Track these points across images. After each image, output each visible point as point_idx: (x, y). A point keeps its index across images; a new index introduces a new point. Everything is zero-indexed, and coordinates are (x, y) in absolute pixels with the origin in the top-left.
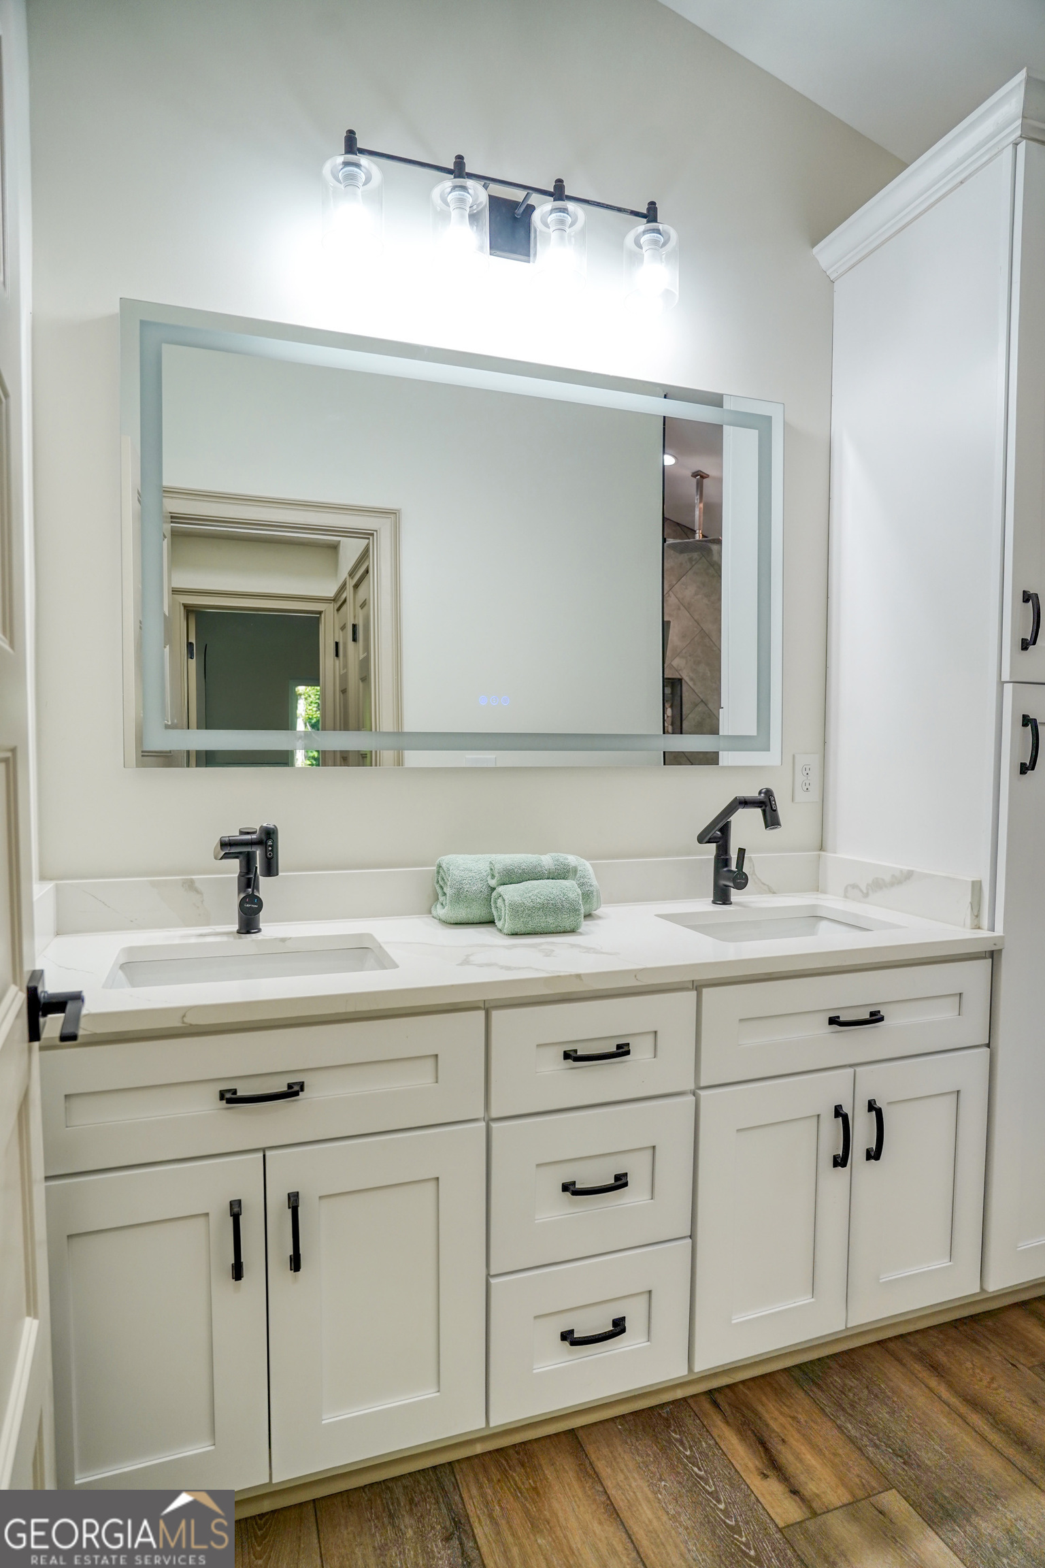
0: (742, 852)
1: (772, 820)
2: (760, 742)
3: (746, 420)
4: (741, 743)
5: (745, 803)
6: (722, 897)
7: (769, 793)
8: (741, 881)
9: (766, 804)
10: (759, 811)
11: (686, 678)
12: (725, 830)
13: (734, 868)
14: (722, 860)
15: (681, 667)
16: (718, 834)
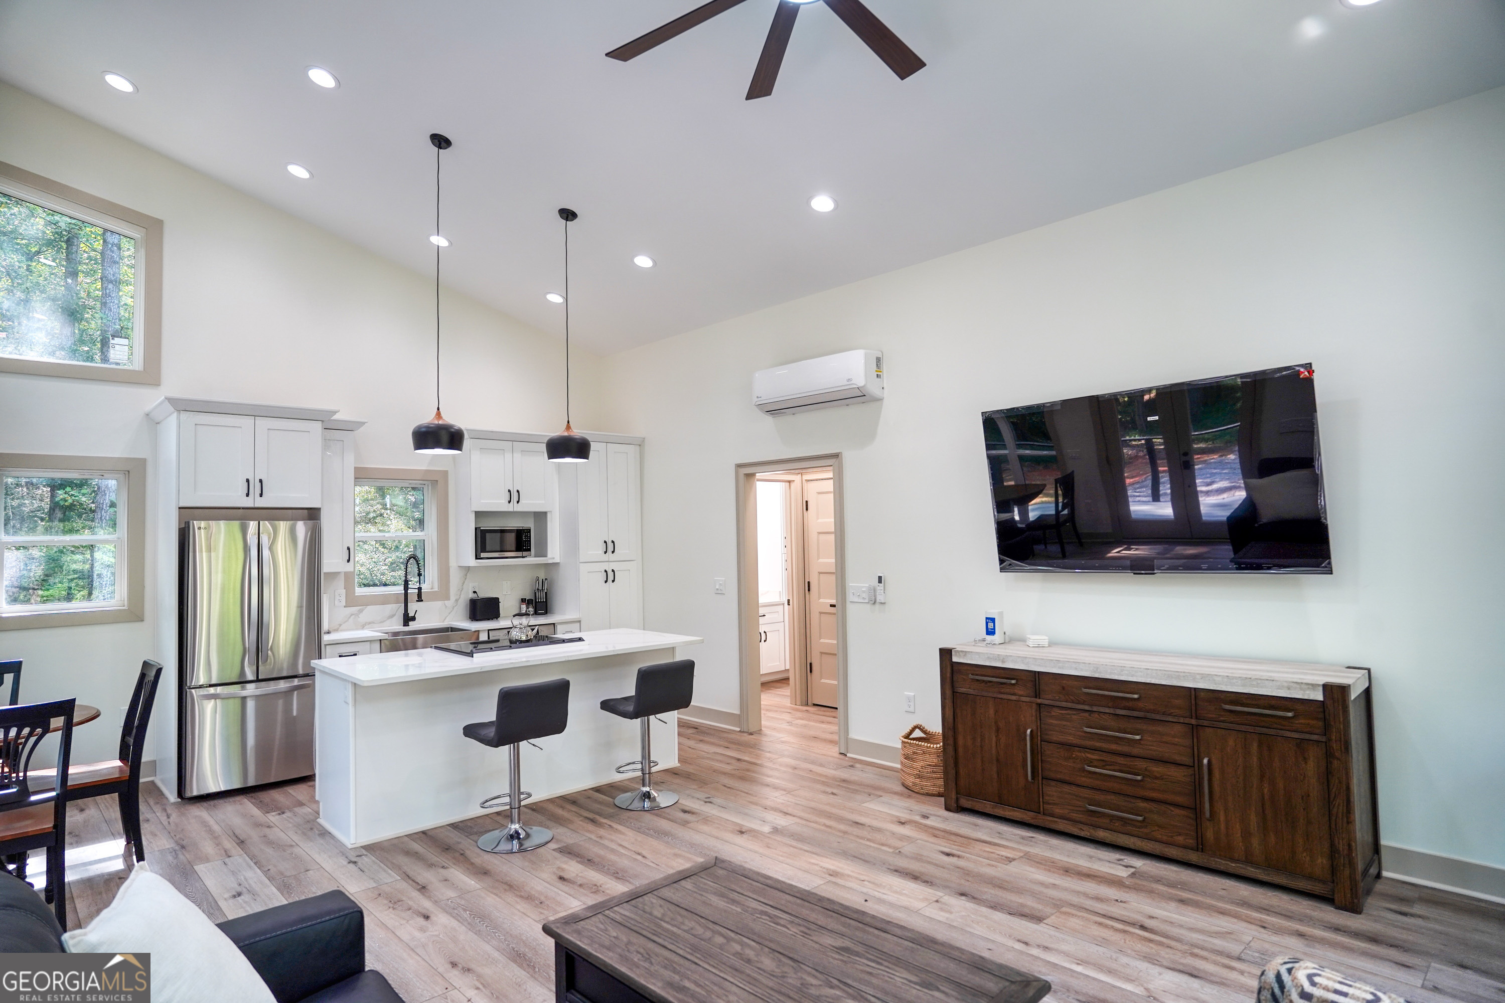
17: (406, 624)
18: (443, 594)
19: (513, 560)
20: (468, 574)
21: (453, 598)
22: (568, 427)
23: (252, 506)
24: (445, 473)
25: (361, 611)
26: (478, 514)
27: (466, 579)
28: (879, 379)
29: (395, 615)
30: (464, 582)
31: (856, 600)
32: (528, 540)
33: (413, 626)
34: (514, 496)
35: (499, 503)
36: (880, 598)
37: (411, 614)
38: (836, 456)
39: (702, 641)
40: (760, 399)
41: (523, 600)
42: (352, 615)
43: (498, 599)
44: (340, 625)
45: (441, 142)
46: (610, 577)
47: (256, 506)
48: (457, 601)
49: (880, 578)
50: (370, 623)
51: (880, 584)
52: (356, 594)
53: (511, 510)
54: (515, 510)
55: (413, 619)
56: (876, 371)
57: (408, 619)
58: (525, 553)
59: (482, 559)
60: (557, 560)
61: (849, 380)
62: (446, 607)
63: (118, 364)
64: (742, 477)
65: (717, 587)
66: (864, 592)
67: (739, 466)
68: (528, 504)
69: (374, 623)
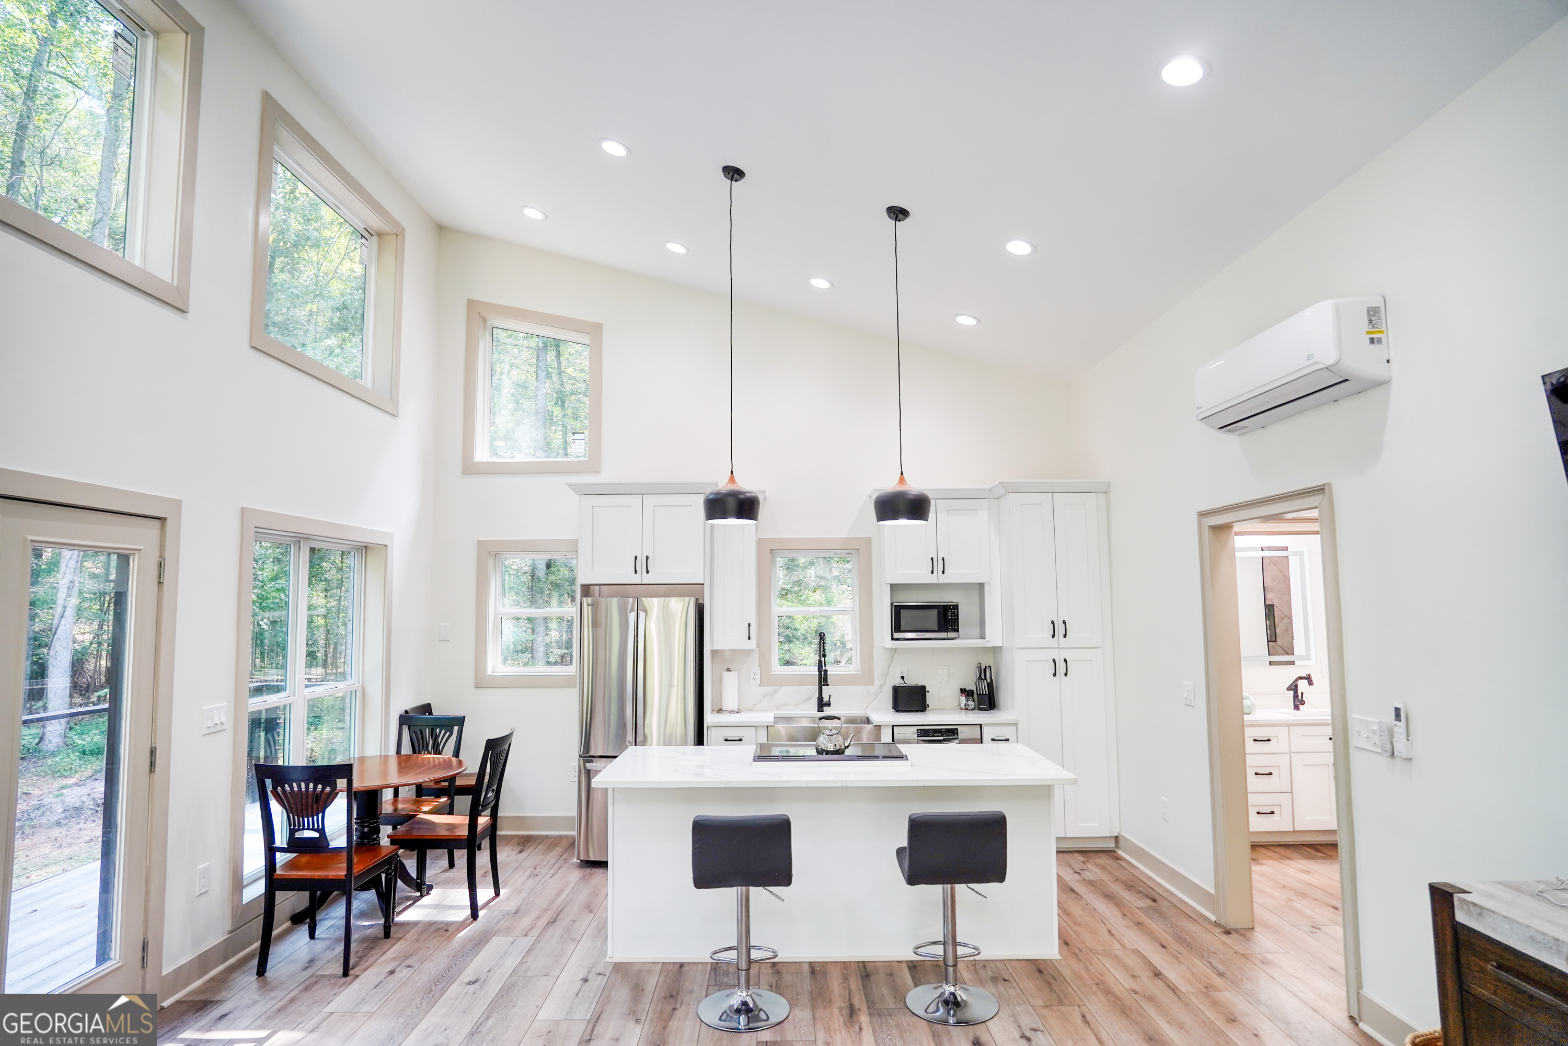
0: (1302, 693)
1: (1311, 683)
2: (1307, 657)
3: (1295, 553)
4: (1301, 658)
5: (1301, 678)
6: (1296, 708)
7: (1309, 675)
8: (1303, 703)
9: (1308, 678)
10: (1306, 681)
11: (1276, 604)
12: (1296, 686)
13: (1300, 698)
14: (1296, 696)
15: (1273, 598)
16: (1294, 688)
17: (820, 709)
18: (865, 678)
19: (940, 644)
20: (894, 657)
21: (877, 683)
22: (902, 480)
23: (640, 583)
24: (868, 540)
25: (776, 691)
26: (893, 587)
27: (892, 661)
28: (1376, 347)
29: (812, 698)
30: (890, 666)
31: (1363, 745)
32: (955, 619)
33: (827, 711)
34: (938, 564)
35: (922, 575)
36: (1401, 747)
37: (826, 699)
38: (1320, 490)
39: (1075, 782)
40: (1200, 410)
41: (963, 691)
42: (767, 695)
43: (924, 688)
44: (755, 705)
45: (734, 173)
46: (1061, 669)
47: (643, 583)
48: (881, 686)
49: (1397, 711)
50: (785, 705)
51: (1398, 723)
52: (772, 673)
53: (935, 581)
54: (940, 581)
55: (829, 704)
56: (1368, 333)
57: (822, 704)
58: (951, 635)
59: (898, 639)
60: (998, 644)
61: (1309, 357)
62: (869, 693)
63: (578, 457)
64: (1206, 531)
65: (1185, 696)
66: (1374, 732)
67: (1203, 515)
68: (954, 575)
69: (789, 705)
